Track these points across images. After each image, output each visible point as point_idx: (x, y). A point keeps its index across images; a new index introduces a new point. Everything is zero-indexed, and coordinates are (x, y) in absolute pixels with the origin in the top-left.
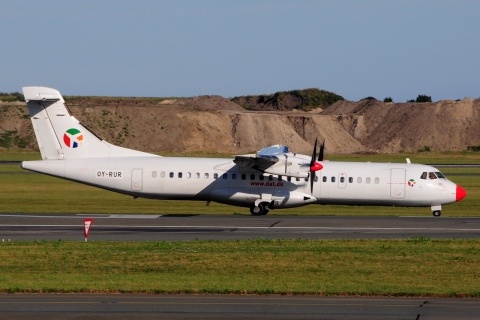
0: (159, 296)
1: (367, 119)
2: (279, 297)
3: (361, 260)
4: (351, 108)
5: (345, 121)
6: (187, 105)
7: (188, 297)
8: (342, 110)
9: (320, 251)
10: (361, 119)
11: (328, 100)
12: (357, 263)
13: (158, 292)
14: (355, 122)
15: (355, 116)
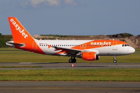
0: (90, 82)
1: (138, 40)
2: (118, 82)
3: (137, 73)
4: (135, 38)
5: (133, 41)
6: (96, 37)
7: (96, 82)
8: (133, 38)
9: (127, 71)
10: (137, 40)
11: (129, 36)
12: (136, 74)
13: (89, 81)
14: (136, 41)
15: (136, 39)
